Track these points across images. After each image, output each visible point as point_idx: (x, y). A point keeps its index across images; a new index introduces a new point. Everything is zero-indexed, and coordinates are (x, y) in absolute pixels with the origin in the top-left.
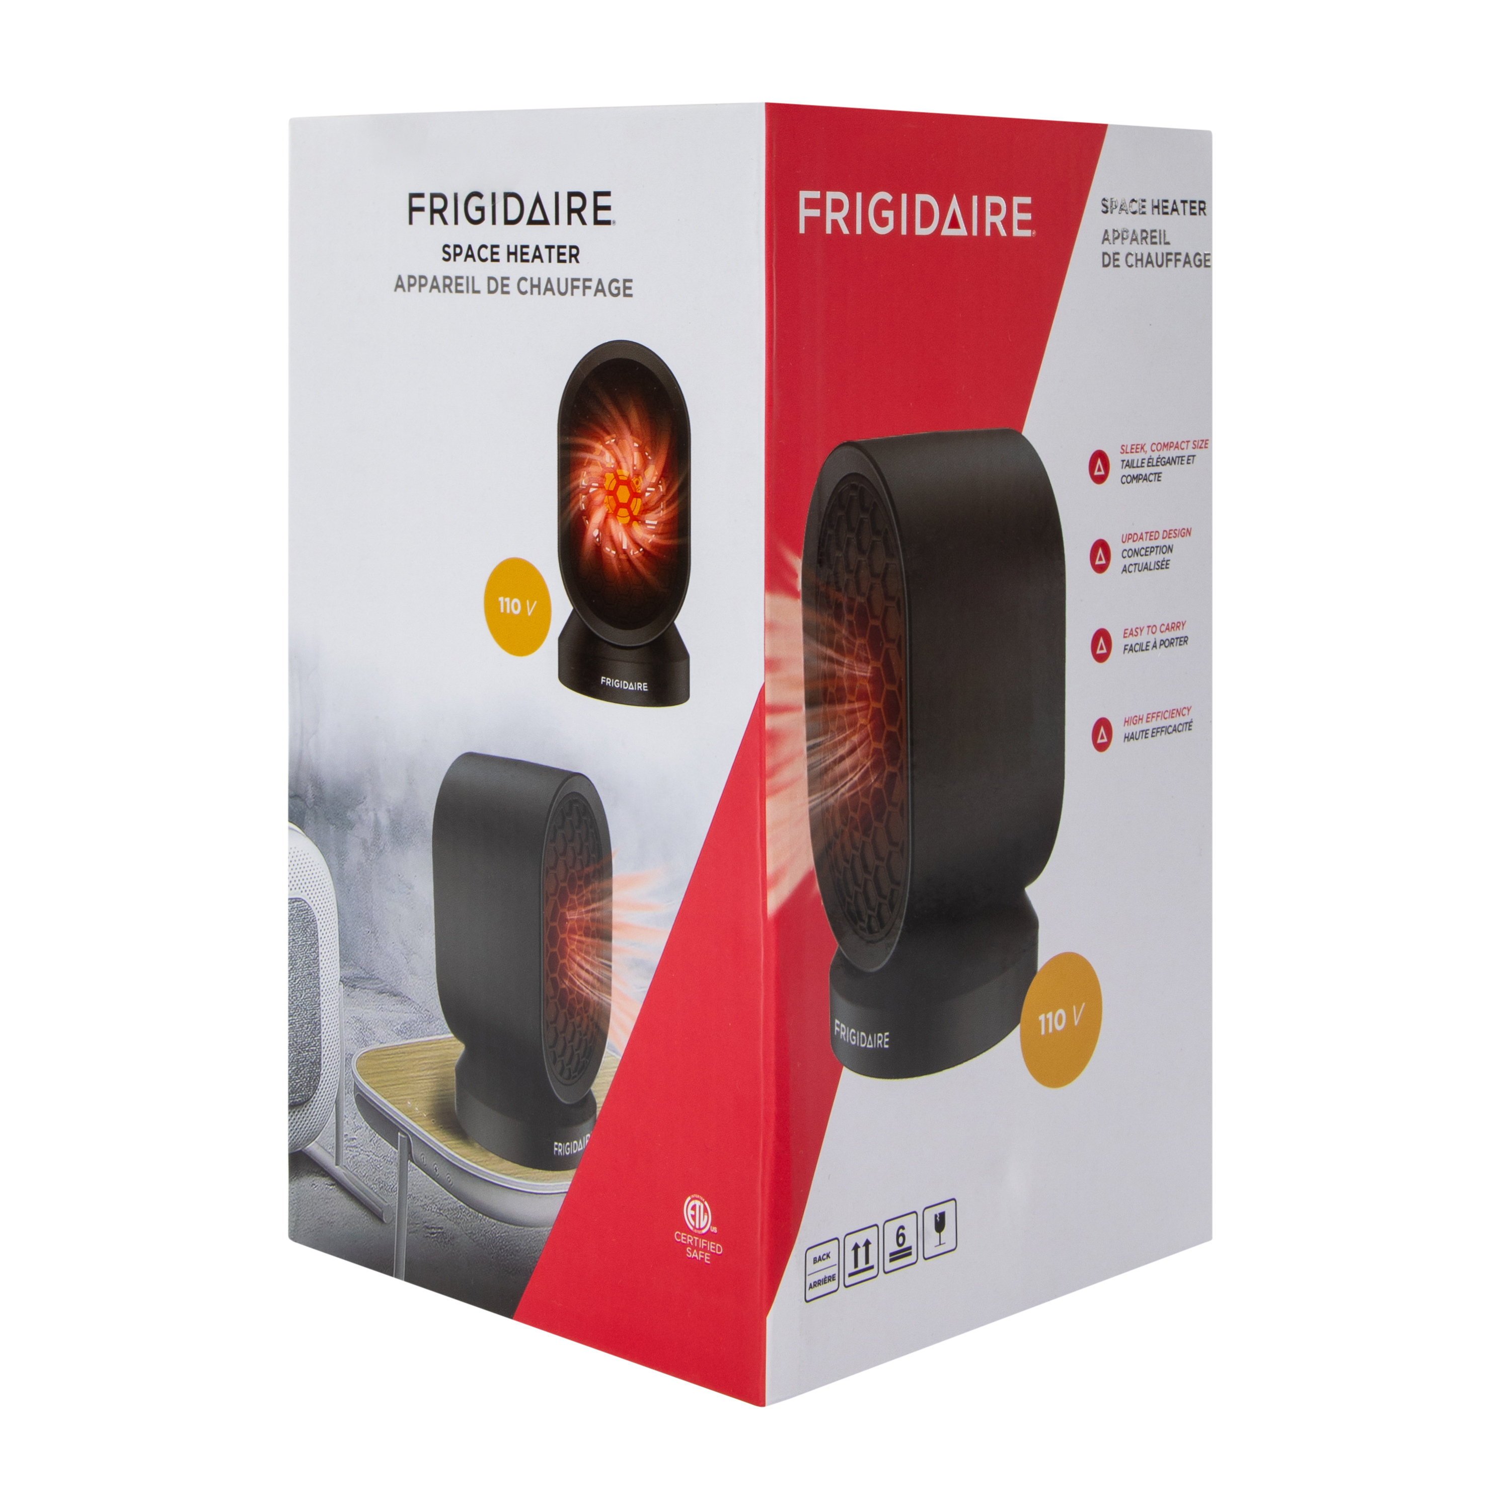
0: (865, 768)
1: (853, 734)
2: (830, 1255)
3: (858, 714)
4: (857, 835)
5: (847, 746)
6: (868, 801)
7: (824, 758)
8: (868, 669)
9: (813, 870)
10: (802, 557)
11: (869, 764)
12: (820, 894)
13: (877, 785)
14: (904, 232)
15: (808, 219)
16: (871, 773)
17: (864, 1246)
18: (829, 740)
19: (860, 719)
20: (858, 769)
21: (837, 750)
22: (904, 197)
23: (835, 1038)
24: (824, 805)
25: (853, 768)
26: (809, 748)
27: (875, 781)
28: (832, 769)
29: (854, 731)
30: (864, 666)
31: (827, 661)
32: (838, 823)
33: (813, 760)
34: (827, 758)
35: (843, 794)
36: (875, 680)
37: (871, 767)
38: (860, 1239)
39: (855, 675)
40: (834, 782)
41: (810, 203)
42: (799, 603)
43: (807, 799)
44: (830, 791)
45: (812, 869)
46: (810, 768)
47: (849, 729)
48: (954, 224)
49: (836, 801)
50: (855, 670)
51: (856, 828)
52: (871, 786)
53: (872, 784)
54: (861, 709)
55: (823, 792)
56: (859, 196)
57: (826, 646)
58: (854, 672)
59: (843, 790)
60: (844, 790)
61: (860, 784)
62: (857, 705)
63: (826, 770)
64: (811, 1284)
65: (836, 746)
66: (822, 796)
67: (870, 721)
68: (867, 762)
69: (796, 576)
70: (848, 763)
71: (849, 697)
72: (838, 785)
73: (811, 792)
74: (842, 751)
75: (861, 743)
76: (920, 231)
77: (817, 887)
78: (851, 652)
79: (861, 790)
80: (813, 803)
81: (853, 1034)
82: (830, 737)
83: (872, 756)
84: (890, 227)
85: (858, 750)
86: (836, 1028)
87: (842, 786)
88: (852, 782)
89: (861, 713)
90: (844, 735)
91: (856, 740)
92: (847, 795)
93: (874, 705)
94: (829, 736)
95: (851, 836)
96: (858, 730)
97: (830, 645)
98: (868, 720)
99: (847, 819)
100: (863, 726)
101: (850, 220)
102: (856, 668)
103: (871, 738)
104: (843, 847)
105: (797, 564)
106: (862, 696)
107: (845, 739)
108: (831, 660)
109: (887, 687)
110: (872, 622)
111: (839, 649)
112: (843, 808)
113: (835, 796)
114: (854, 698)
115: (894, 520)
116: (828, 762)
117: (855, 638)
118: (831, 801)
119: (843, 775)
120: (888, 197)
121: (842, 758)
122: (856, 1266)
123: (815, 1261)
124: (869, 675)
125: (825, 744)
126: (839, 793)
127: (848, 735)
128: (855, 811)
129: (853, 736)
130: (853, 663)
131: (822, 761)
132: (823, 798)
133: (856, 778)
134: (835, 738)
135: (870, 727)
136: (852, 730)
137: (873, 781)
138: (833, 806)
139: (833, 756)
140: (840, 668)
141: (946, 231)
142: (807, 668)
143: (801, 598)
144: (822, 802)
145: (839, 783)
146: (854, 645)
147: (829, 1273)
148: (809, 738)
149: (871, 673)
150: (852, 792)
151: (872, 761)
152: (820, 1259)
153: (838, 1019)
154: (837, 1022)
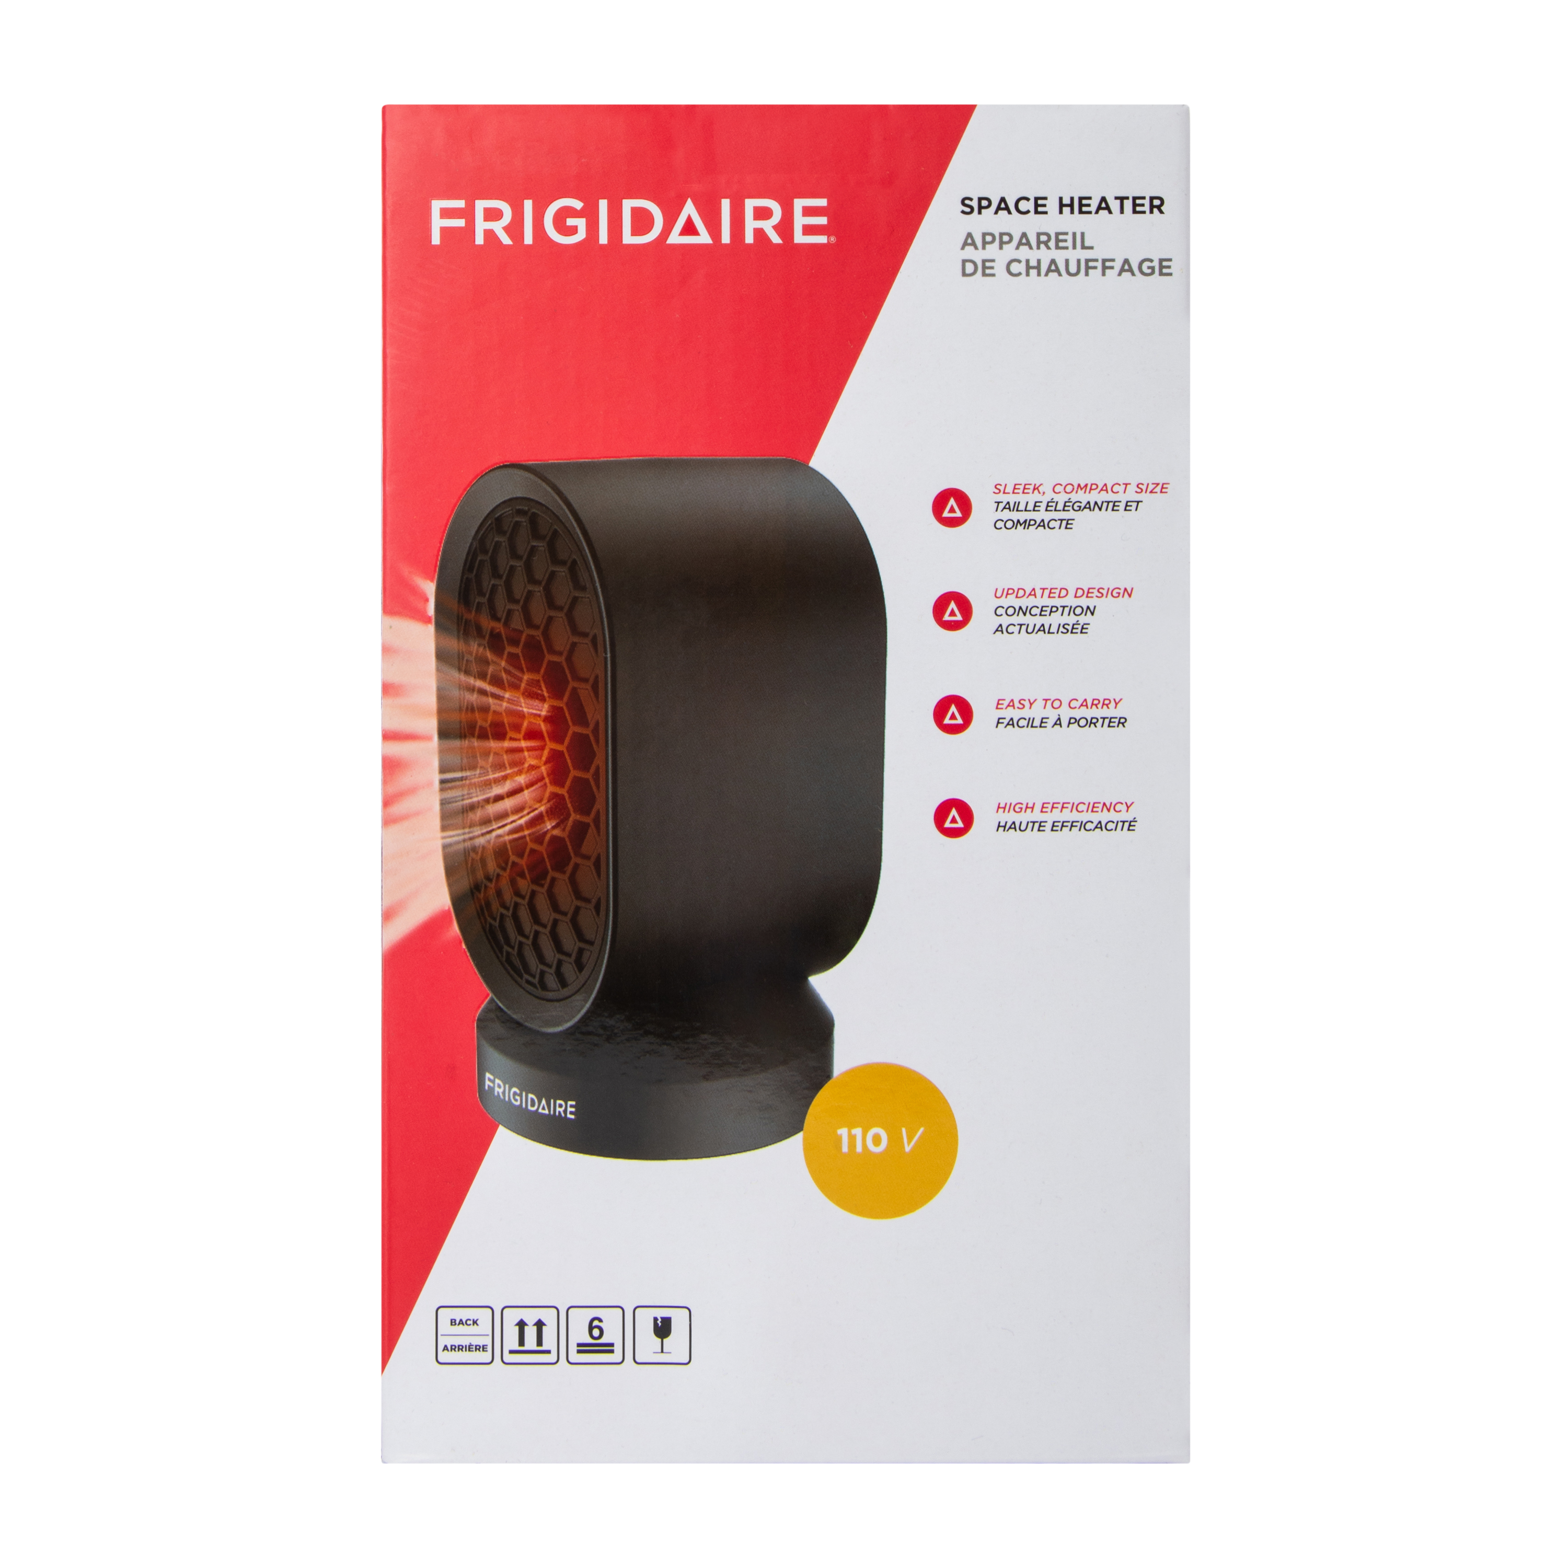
0: (536, 812)
1: (520, 773)
2: (478, 1322)
3: (526, 753)
4: (524, 885)
5: (508, 786)
6: (542, 849)
7: (468, 794)
8: (543, 707)
9: (449, 909)
10: (435, 582)
11: (543, 809)
12: (461, 937)
13: (556, 832)
14: (603, 239)
15: (444, 230)
16: (546, 819)
17: (534, 1325)
18: (477, 776)
19: (528, 759)
20: (525, 812)
21: (492, 788)
22: (603, 205)
23: (484, 1094)
24: (468, 844)
25: (519, 810)
26: (442, 782)
27: (553, 828)
28: (482, 807)
29: (518, 770)
30: (536, 703)
31: (475, 693)
32: (492, 866)
33: (449, 794)
34: (474, 795)
35: (499, 836)
36: (554, 718)
37: (547, 812)
38: (531, 1317)
39: (523, 711)
40: (486, 821)
41: (446, 213)
42: (431, 628)
43: (439, 834)
44: (477, 831)
45: (447, 908)
46: (443, 803)
47: (511, 768)
48: (689, 229)
49: (489, 842)
50: (521, 706)
51: (522, 875)
52: (546, 833)
53: (548, 830)
54: (530, 749)
55: (467, 830)
56: (528, 205)
57: (475, 677)
58: (521, 709)
59: (500, 832)
60: (502, 832)
61: (528, 828)
62: (523, 744)
63: (472, 808)
64: (446, 1346)
65: (488, 784)
66: (464, 834)
67: (546, 763)
68: (540, 807)
69: (427, 600)
70: (508, 804)
71: (511, 734)
72: (492, 826)
73: (444, 828)
74: (497, 790)
75: (530, 785)
76: (628, 238)
77: (456, 928)
78: (515, 687)
79: (530, 835)
80: (449, 840)
81: (515, 1093)
82: (480, 774)
83: (549, 801)
84: (581, 235)
85: (526, 792)
86: (487, 1083)
87: (499, 828)
88: (514, 825)
89: (531, 753)
90: (503, 774)
91: (523, 782)
92: (507, 838)
93: (551, 745)
94: (478, 772)
95: (513, 882)
96: (526, 770)
97: (482, 676)
98: (542, 763)
99: (507, 864)
100: (532, 768)
101: (515, 229)
102: (523, 705)
103: (547, 780)
104: (499, 893)
105: (430, 588)
106: (532, 734)
107: (505, 778)
108: (483, 692)
109: (573, 729)
110: (549, 657)
111: (496, 681)
112: (501, 852)
113: (488, 837)
114: (521, 736)
115: (587, 551)
116: (475, 799)
117: (522, 671)
118: (481, 841)
119: (503, 815)
120: (578, 205)
121: (499, 798)
122: (522, 1342)
123: (453, 1322)
124: (544, 713)
125: (471, 779)
126: (494, 834)
127: (508, 774)
128: (521, 855)
129: (517, 776)
130: (518, 698)
131: (466, 797)
132: (467, 836)
133: (522, 821)
134: (488, 775)
135: (546, 769)
136: (516, 769)
137: (549, 827)
138: (484, 847)
139: (484, 794)
140: (496, 701)
141: (675, 238)
142: (441, 697)
143: (433, 623)
144: (464, 841)
145: (494, 823)
146: (521, 680)
147: (480, 1341)
148: (442, 770)
149: (548, 712)
150: (516, 836)
151: (548, 805)
152: (461, 1322)
153: (492, 1074)
154: (488, 1075)
